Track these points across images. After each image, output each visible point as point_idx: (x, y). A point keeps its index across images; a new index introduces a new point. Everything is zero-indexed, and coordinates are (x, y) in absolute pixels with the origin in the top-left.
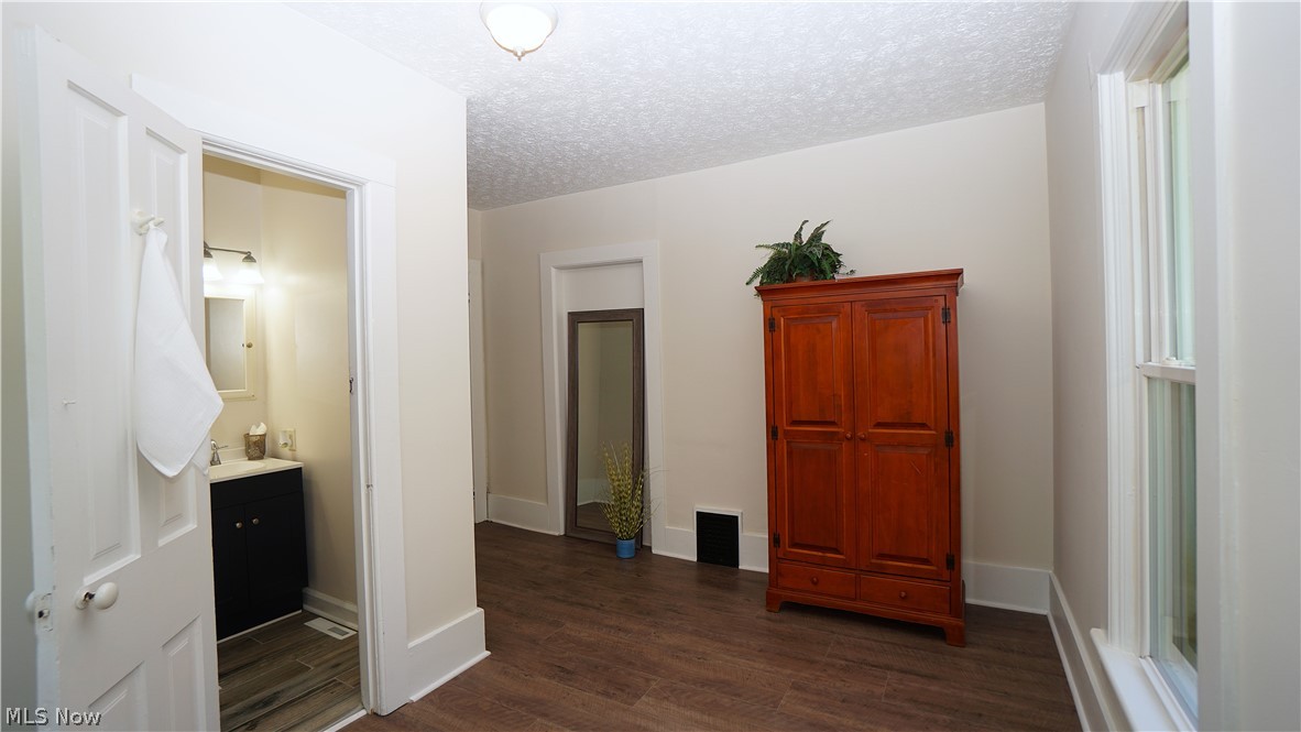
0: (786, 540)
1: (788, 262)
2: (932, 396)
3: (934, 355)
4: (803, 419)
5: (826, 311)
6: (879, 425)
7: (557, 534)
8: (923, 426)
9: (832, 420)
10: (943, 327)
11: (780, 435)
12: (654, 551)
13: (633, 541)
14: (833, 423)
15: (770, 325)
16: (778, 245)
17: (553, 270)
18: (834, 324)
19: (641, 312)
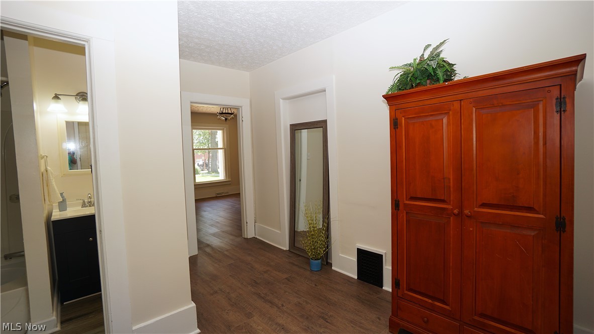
0: (404, 284)
1: (410, 75)
2: (541, 182)
3: (545, 144)
4: (419, 196)
5: (440, 110)
6: (484, 205)
7: (285, 249)
8: (530, 209)
9: (442, 198)
10: (557, 116)
11: (401, 207)
12: (333, 268)
13: (320, 261)
14: (443, 201)
15: (395, 124)
16: (406, 65)
17: (281, 100)
18: (445, 121)
19: (325, 122)
